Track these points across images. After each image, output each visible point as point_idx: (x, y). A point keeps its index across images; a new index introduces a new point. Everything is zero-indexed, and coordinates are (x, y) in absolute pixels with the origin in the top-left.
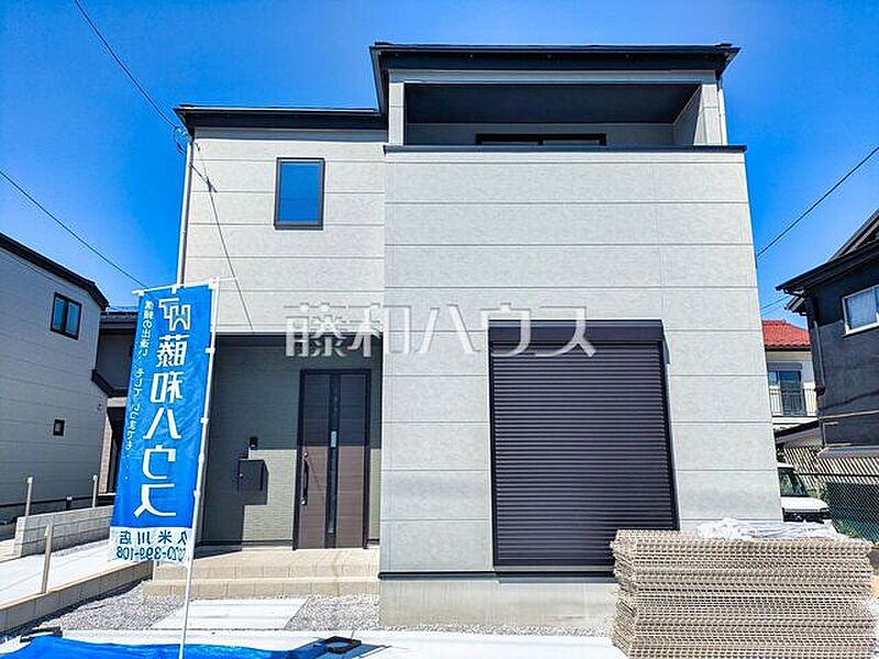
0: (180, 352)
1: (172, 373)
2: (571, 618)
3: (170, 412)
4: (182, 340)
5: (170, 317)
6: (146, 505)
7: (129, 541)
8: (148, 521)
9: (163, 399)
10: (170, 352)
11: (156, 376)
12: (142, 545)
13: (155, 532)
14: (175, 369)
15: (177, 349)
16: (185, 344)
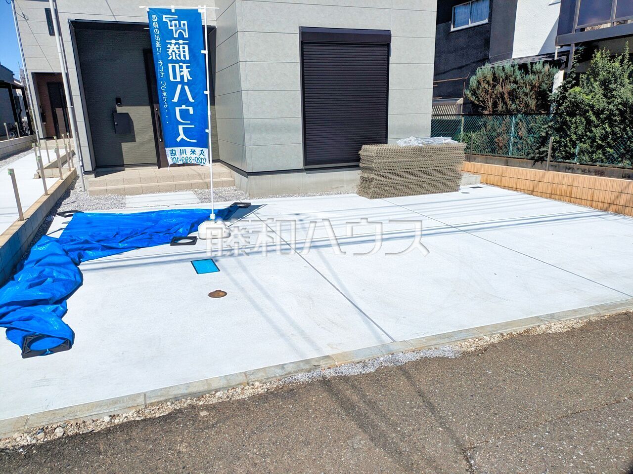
0: (184, 52)
1: (181, 64)
2: (338, 187)
3: (186, 87)
4: (184, 44)
5: (173, 28)
6: (182, 136)
7: (175, 154)
8: (183, 143)
9: (179, 79)
10: (177, 51)
11: (170, 65)
12: (182, 156)
13: (188, 149)
14: (184, 62)
15: (181, 50)
16: (186, 46)
